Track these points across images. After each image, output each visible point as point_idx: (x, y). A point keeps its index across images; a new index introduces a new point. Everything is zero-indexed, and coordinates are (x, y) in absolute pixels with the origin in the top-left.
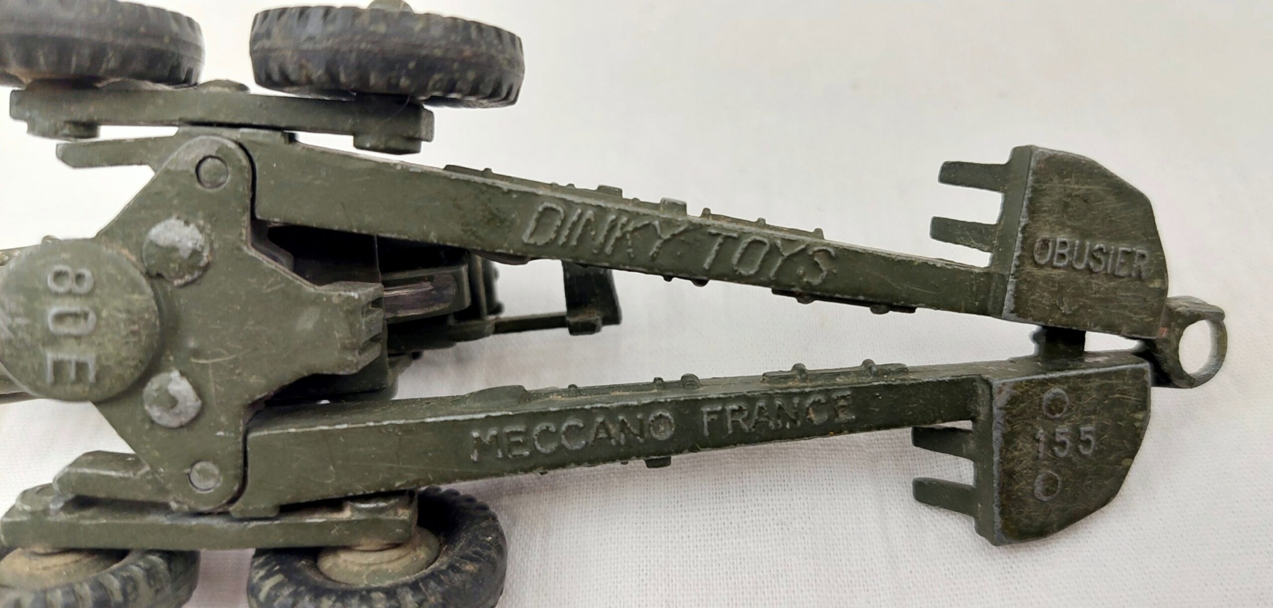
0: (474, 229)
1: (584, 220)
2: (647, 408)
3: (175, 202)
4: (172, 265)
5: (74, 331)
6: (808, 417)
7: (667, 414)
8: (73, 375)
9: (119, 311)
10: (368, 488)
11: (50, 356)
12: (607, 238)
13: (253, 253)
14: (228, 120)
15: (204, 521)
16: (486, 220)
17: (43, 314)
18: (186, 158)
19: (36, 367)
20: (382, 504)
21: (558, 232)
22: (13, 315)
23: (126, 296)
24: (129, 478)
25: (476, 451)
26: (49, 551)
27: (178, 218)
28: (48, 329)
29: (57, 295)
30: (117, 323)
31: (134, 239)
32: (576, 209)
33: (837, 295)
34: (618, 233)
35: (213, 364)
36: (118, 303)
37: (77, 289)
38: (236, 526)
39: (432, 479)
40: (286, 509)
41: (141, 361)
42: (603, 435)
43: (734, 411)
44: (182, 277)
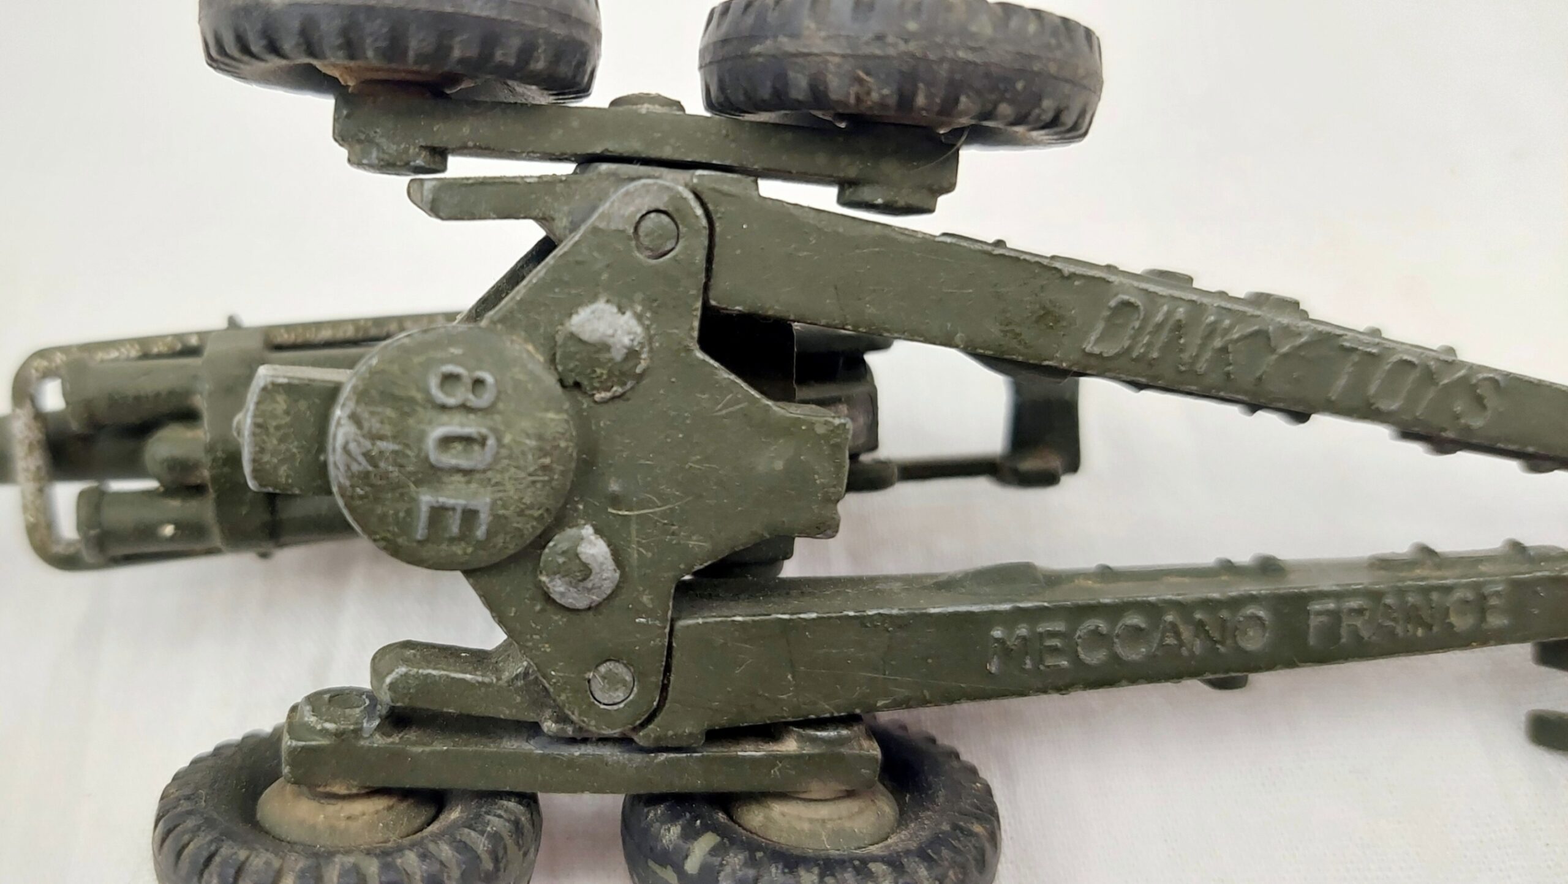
0: (1018, 330)
1: (1171, 322)
2: (1236, 603)
3: (605, 276)
4: (599, 371)
5: (464, 463)
6: (1448, 621)
7: (1261, 613)
8: (455, 529)
9: (528, 436)
10: (838, 708)
11: (426, 499)
12: (1202, 347)
13: (700, 355)
14: (677, 156)
15: (589, 750)
16: (1034, 318)
17: (422, 437)
18: (622, 212)
19: (402, 515)
20: (844, 732)
21: (1134, 338)
22: (374, 437)
23: (540, 415)
24: (489, 685)
25: (995, 659)
26: (354, 791)
27: (608, 301)
28: (427, 458)
29: (444, 408)
30: (523, 453)
31: (542, 330)
32: (1162, 305)
33: (1501, 445)
34: (1218, 343)
35: (638, 515)
36: (526, 424)
37: (473, 401)
38: (638, 758)
39: (928, 697)
40: (716, 736)
41: (547, 510)
42: (1170, 641)
43: (1352, 611)
44: (608, 389)
